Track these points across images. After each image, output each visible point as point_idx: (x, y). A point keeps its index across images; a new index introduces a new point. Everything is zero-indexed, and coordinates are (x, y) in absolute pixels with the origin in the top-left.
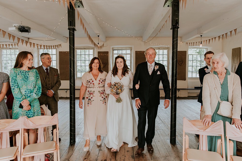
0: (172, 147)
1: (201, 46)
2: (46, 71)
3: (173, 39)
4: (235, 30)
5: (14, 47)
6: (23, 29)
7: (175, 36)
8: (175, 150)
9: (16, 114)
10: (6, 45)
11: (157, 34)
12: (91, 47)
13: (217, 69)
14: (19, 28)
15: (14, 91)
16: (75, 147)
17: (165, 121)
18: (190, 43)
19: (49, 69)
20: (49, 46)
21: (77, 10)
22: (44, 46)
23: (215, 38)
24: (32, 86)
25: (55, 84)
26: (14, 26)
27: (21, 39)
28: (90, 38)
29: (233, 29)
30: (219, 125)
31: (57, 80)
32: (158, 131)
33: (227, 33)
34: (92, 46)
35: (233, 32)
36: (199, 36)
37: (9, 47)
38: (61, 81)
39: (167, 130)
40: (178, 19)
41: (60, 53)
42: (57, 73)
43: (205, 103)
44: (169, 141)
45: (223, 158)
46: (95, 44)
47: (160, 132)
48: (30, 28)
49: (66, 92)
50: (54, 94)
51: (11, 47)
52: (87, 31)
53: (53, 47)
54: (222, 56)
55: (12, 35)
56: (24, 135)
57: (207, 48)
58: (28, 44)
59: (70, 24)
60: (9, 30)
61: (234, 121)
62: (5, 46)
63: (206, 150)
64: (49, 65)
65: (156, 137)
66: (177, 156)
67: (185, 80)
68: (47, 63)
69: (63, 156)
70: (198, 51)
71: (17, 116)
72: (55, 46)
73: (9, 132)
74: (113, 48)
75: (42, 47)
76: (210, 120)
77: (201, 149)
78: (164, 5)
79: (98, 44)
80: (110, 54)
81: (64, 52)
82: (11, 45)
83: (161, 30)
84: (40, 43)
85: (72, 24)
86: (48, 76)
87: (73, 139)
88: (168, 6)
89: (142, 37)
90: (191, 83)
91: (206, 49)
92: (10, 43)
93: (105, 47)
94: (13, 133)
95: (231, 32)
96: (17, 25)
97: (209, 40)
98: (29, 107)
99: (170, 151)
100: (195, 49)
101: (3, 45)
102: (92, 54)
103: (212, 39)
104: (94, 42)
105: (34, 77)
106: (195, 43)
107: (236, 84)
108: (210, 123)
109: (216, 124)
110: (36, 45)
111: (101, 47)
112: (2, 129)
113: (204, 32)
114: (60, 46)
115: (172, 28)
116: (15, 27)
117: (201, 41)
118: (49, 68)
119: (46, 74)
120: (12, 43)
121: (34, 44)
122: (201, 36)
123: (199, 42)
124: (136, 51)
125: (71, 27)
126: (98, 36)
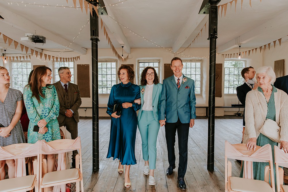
0: (210, 174)
1: (239, 58)
2: (64, 87)
3: (211, 50)
4: (280, 40)
5: (26, 59)
6: (37, 39)
7: (213, 47)
8: (214, 178)
9: (32, 137)
10: (17, 57)
11: (190, 44)
12: (114, 59)
13: (263, 85)
14: (33, 38)
15: (30, 111)
16: (99, 175)
17: (200, 144)
18: (226, 55)
19: (68, 86)
20: (66, 59)
21: (101, 17)
22: (61, 58)
23: (256, 49)
24: (50, 104)
25: (75, 103)
26: (26, 35)
27: (35, 51)
28: (114, 49)
29: (277, 39)
30: (266, 150)
31: (77, 98)
32: (193, 155)
33: (270, 43)
34: (116, 58)
35: (277, 42)
36: (237, 46)
37: (20, 59)
38: (81, 98)
39: (203, 154)
40: (217, 28)
41: (79, 66)
42: (77, 90)
43: (249, 124)
44: (206, 167)
45: (272, 188)
46: (119, 57)
47: (195, 156)
48: (44, 38)
49: (85, 111)
50: (73, 114)
51: (22, 59)
52: (111, 42)
53: (70, 60)
54: (269, 70)
55: (25, 46)
56: (42, 161)
58: (43, 56)
59: (92, 34)
60: (21, 40)
61: (282, 145)
62: (15, 59)
63: (251, 179)
64: (69, 81)
65: (191, 162)
66: (217, 185)
67: (221, 96)
68: (66, 78)
69: (86, 185)
70: (234, 63)
71: (33, 139)
72: (72, 58)
73: (25, 158)
74: (138, 61)
75: (59, 60)
76: (255, 144)
77: (246, 177)
78: (200, 12)
79: (123, 56)
80: (135, 68)
81: (83, 65)
82: (22, 57)
83: (195, 40)
84: (56, 55)
85: (95, 34)
86: (66, 93)
87: (96, 165)
88: (204, 13)
89: (172, 48)
90: (228, 100)
91: (244, 61)
92: (22, 55)
93: (129, 59)
94: (28, 159)
95: (275, 42)
96: (30, 35)
97: (249, 51)
98: (46, 129)
99: (208, 179)
100: (231, 62)
101: (13, 57)
102: (115, 67)
103: (253, 50)
104: (118, 54)
105: (51, 94)
106: (233, 55)
107: (284, 102)
108: (255, 147)
109: (263, 149)
110: (51, 57)
111: (125, 59)
112: (17, 154)
113: (243, 42)
114: (78, 58)
115: (209, 38)
116: (28, 36)
117: (240, 53)
118: (67, 84)
119: (65, 91)
120: (23, 55)
121: (49, 56)
122: (240, 46)
123: (237, 54)
124: (165, 64)
125: (93, 37)
126: (123, 47)
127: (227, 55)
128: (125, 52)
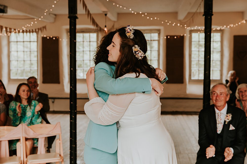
7: (208, 25)
40: (212, 4)
48: (6, 7)
49: (53, 102)
59: (71, 11)
73: (8, 140)
79: (105, 26)
87: (73, 159)
89: (177, 12)
104: (100, 27)
110: (4, 28)
124: (167, 36)
125: (72, 15)
126: (106, 15)
128: (110, 20)
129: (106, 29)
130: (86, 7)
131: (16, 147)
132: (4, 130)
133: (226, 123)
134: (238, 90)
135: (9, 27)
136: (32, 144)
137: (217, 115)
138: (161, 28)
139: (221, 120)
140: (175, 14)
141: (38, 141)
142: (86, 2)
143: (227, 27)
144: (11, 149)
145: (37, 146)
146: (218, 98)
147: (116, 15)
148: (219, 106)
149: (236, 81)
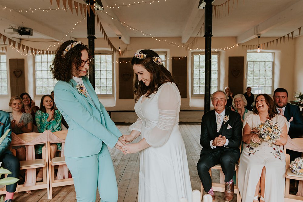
5: (1, 51)
6: (23, 31)
12: (109, 51)
14: (19, 30)
23: (273, 41)
26: (11, 27)
28: (110, 43)
34: (111, 50)
36: (256, 36)
40: (211, 26)
46: (116, 50)
48: (31, 30)
52: (106, 36)
55: (3, 35)
57: (274, 53)
58: (21, 47)
59: (89, 32)
60: (6, 32)
78: (198, 7)
79: (120, 48)
85: (91, 32)
88: (204, 8)
89: (181, 37)
91: (272, 53)
93: (128, 51)
97: (268, 43)
102: (111, 61)
103: (270, 42)
104: (115, 48)
106: (252, 46)
110: (30, 49)
111: (123, 52)
113: (262, 32)
115: (204, 36)
117: (259, 45)
122: (259, 37)
123: (257, 45)
124: (173, 58)
125: (90, 35)
126: (120, 38)
127: (248, 46)
128: (124, 43)
129: (120, 50)
130: (103, 30)
131: (42, 152)
132: (31, 135)
133: (225, 124)
134: (234, 100)
135: (34, 48)
136: (55, 148)
137: (216, 117)
138: (168, 50)
139: (220, 121)
140: (179, 38)
141: (61, 146)
142: (103, 26)
143: (223, 49)
144: (37, 153)
145: (61, 150)
146: (219, 103)
147: (129, 39)
148: (219, 111)
149: (231, 96)
